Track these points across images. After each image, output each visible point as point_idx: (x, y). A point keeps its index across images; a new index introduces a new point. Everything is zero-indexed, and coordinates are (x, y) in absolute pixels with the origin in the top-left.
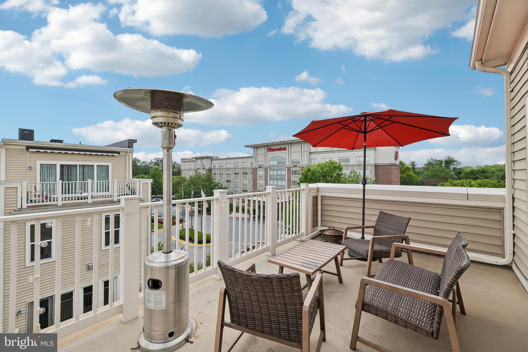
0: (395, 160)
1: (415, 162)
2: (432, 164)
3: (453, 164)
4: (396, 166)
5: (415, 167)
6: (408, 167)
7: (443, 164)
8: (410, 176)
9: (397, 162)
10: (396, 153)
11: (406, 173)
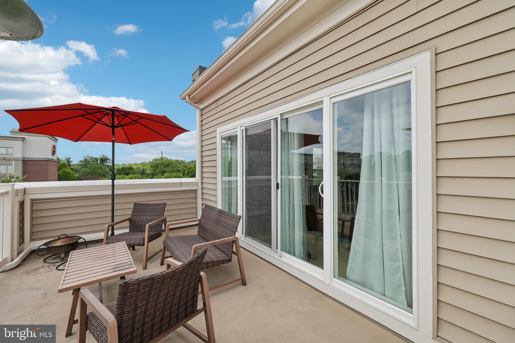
0: (52, 155)
1: (70, 158)
2: (89, 162)
3: (107, 162)
4: (54, 161)
5: (71, 163)
6: (64, 163)
7: (98, 162)
8: (66, 173)
9: (55, 158)
10: (53, 147)
11: (62, 170)
